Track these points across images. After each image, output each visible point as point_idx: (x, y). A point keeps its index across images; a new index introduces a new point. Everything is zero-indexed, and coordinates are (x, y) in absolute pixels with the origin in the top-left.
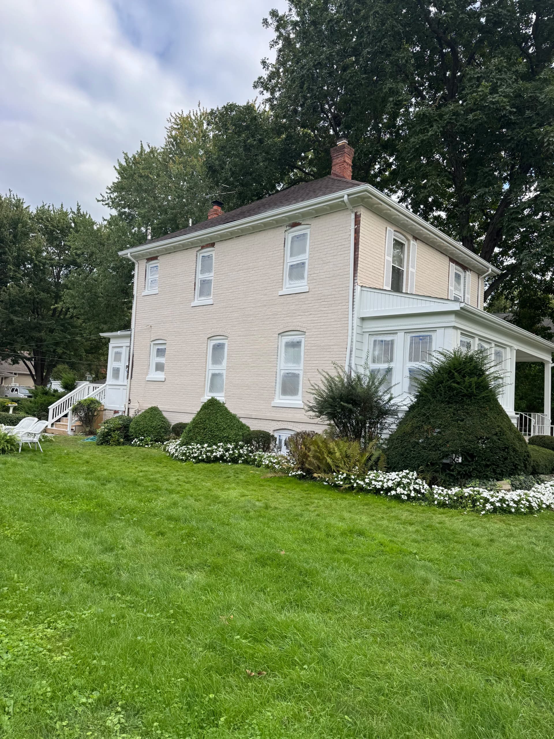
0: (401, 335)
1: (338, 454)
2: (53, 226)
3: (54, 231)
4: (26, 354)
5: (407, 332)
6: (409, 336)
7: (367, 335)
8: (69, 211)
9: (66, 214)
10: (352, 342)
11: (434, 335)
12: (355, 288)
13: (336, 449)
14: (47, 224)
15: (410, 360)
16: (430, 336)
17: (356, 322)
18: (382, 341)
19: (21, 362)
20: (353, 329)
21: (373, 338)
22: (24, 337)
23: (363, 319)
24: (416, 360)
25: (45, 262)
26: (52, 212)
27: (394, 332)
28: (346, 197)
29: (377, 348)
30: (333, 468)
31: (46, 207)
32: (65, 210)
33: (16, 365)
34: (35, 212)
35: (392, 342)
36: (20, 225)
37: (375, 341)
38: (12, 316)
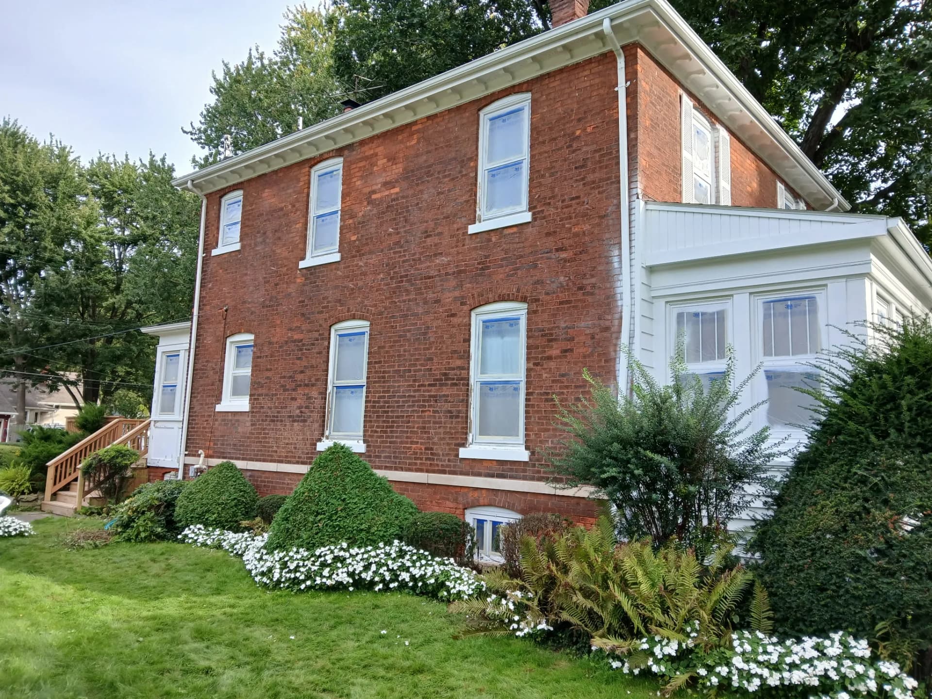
0: (741, 300)
1: (644, 587)
2: (113, 184)
3: (115, 192)
4: (72, 376)
5: (755, 292)
6: (759, 301)
7: (662, 302)
8: (138, 164)
9: (134, 169)
10: (632, 318)
11: (820, 298)
12: (634, 205)
13: (640, 573)
14: (104, 181)
15: (767, 352)
16: (812, 299)
17: (640, 275)
18: (696, 315)
19: (62, 388)
20: (632, 291)
21: (676, 310)
22: (64, 351)
23: (652, 270)
24: (781, 351)
25: (100, 238)
26: (113, 166)
27: (725, 295)
28: (607, 23)
29: (687, 330)
30: (637, 623)
31: (104, 159)
32: (131, 162)
33: (55, 393)
34: (88, 166)
35: (721, 316)
36: (62, 183)
37: (680, 316)
38: (47, 319)
